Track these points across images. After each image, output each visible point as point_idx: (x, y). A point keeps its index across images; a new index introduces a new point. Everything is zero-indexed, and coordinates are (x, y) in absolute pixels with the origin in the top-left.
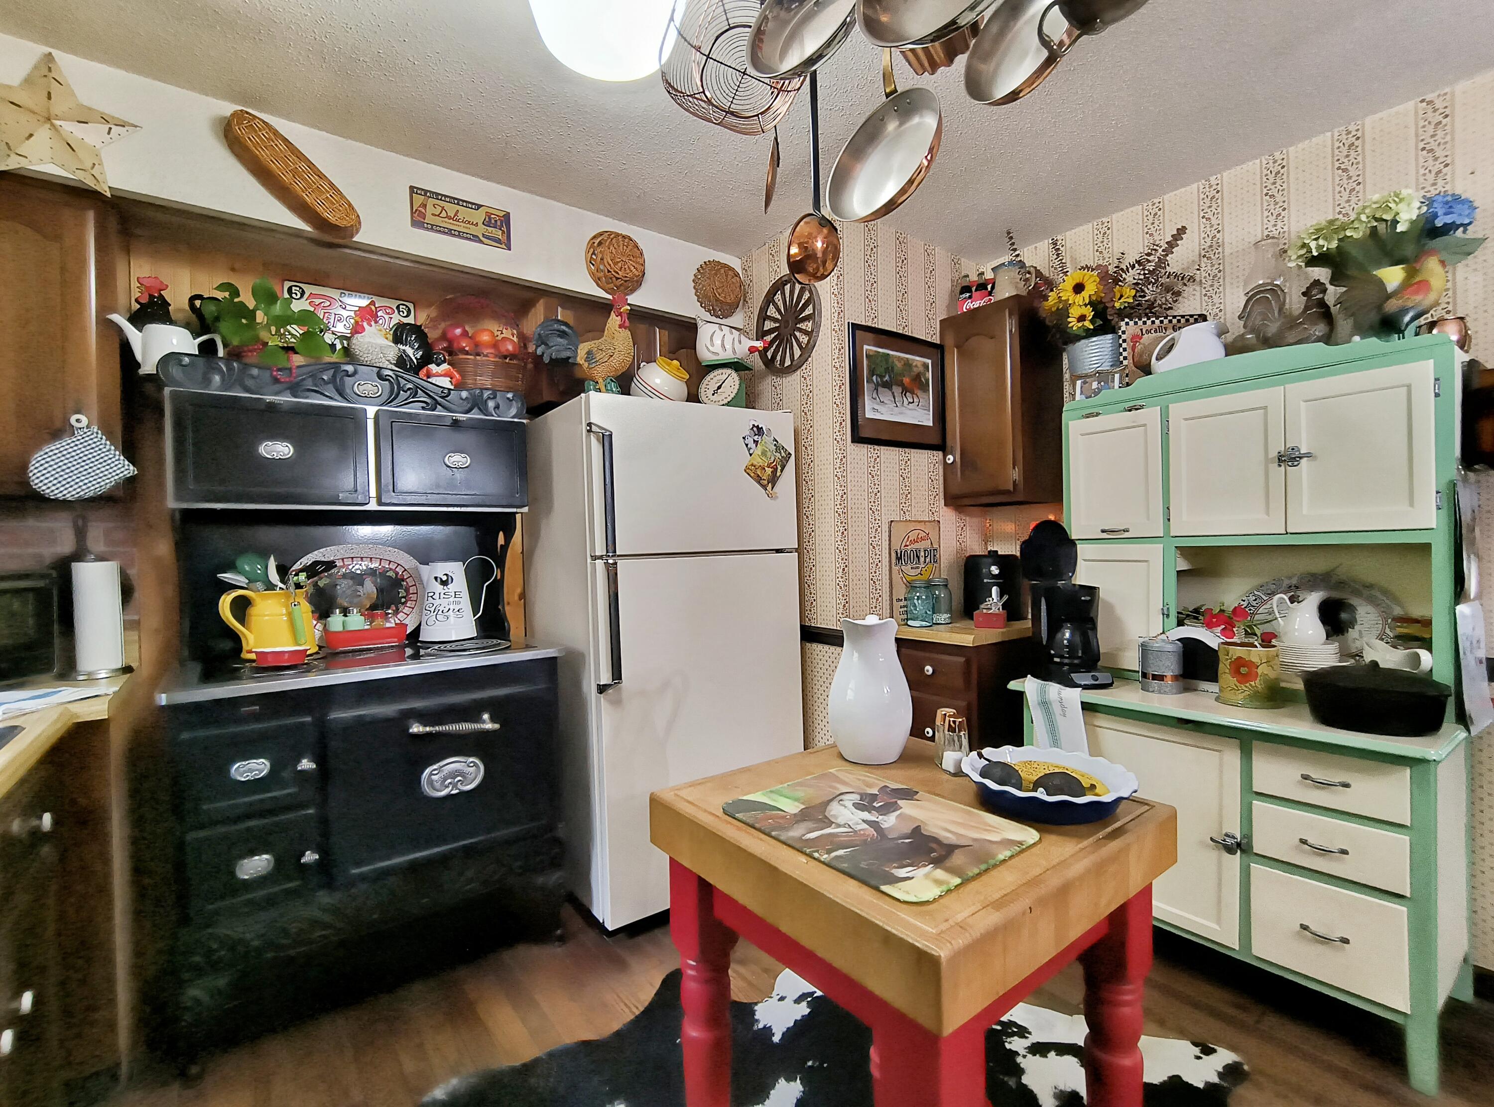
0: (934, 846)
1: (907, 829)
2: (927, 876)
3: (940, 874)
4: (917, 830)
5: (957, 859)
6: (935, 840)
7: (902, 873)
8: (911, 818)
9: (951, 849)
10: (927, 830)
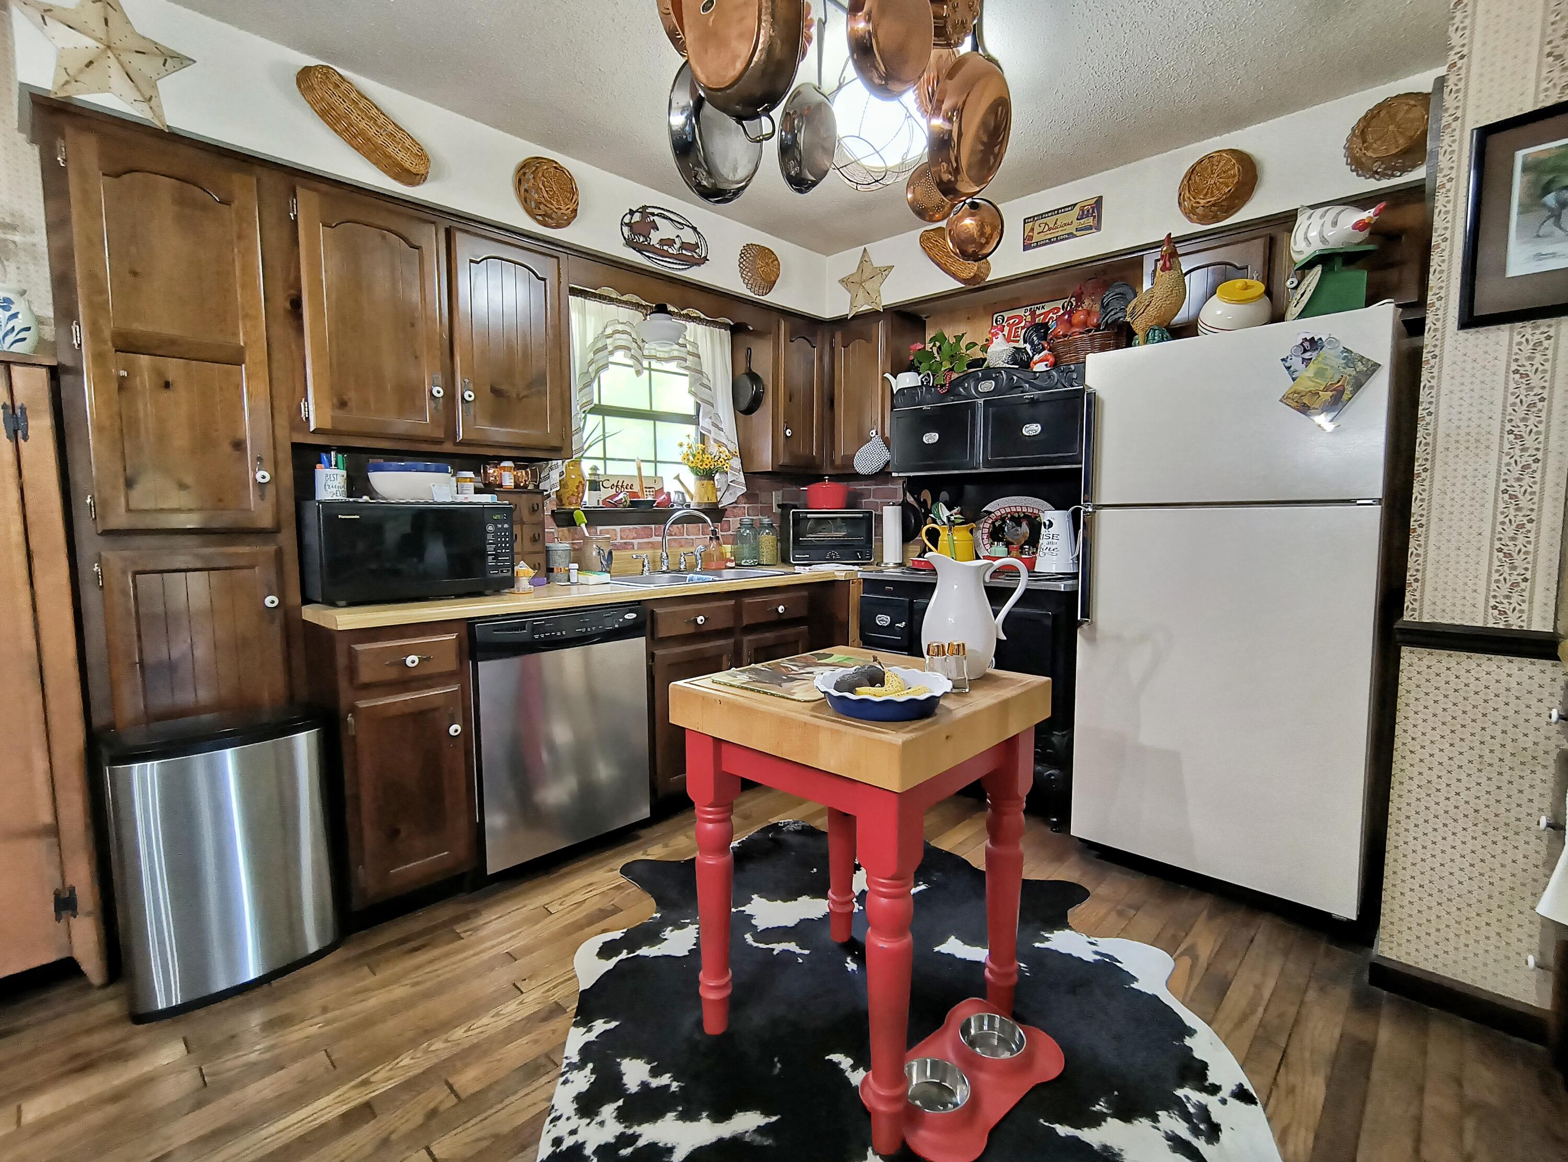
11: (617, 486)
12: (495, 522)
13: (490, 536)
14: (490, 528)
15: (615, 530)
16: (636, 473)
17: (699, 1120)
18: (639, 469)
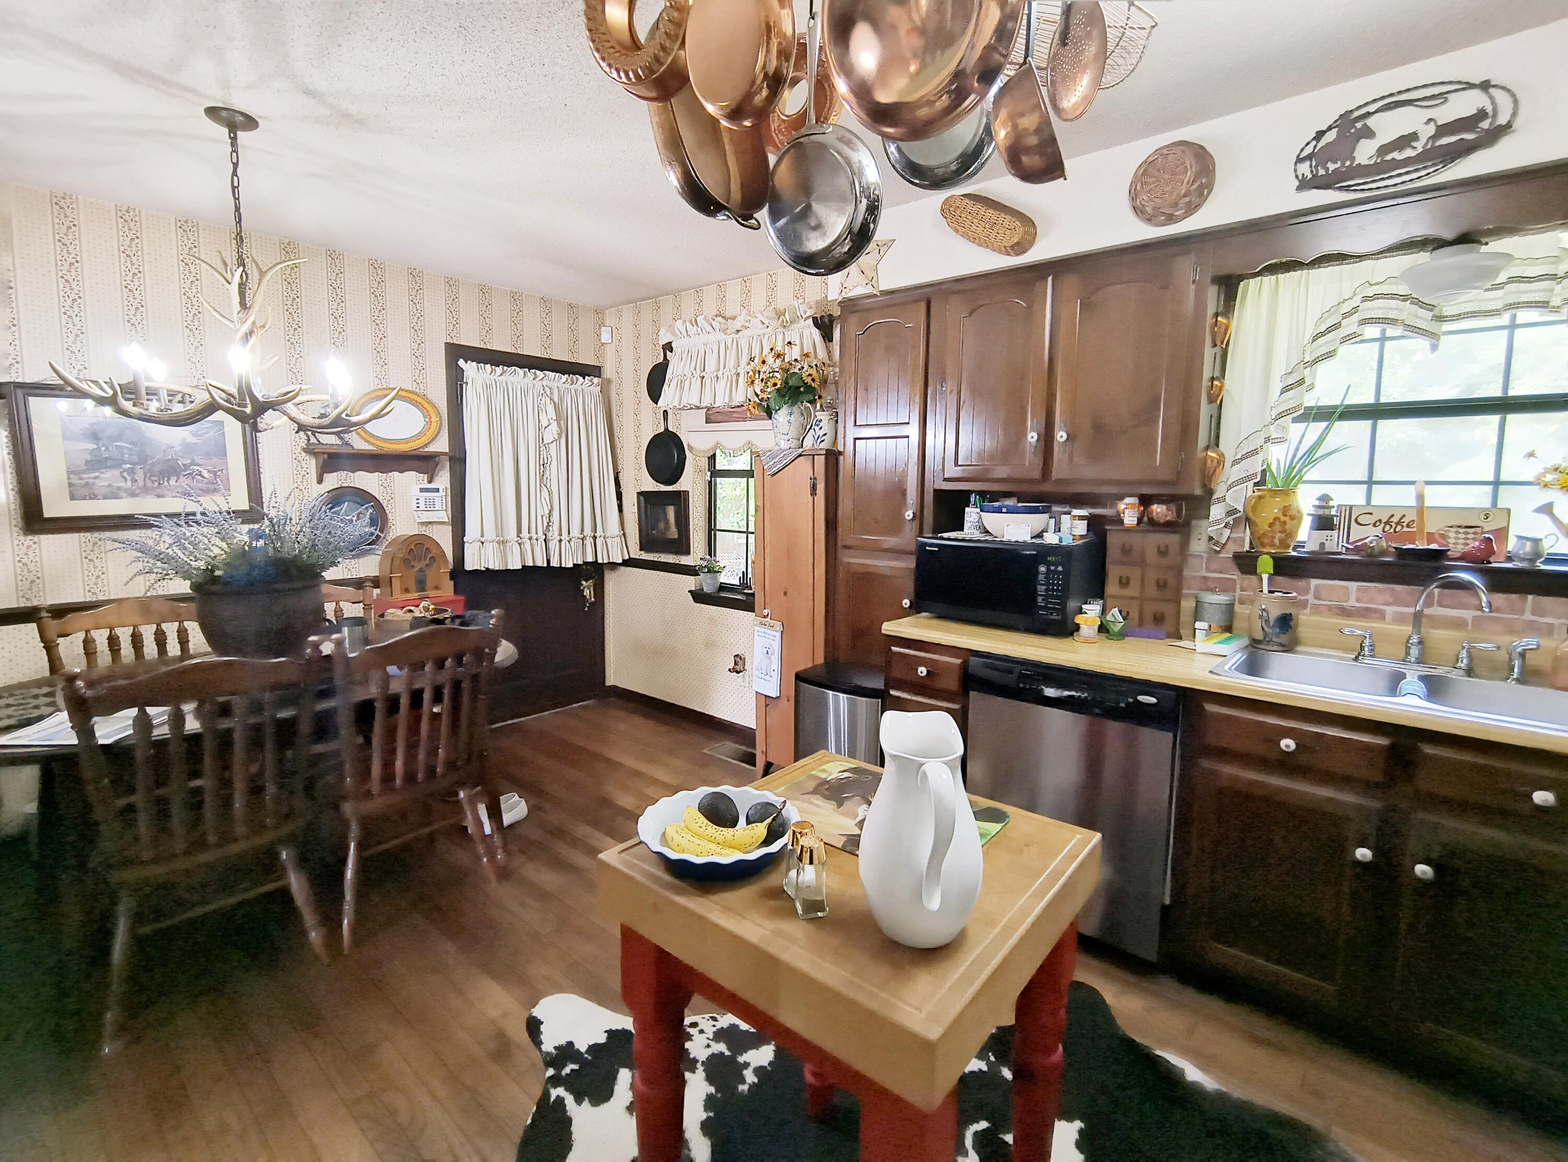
0: (827, 793)
1: (847, 804)
2: (831, 774)
3: (823, 776)
4: (840, 805)
5: (811, 785)
6: (827, 798)
7: (846, 775)
8: (846, 815)
9: (815, 792)
10: (831, 804)
11: (1386, 523)
12: (1048, 564)
13: (1041, 577)
14: (1042, 569)
15: (1347, 587)
16: (1413, 503)
17: (705, 1110)
18: (1420, 498)
